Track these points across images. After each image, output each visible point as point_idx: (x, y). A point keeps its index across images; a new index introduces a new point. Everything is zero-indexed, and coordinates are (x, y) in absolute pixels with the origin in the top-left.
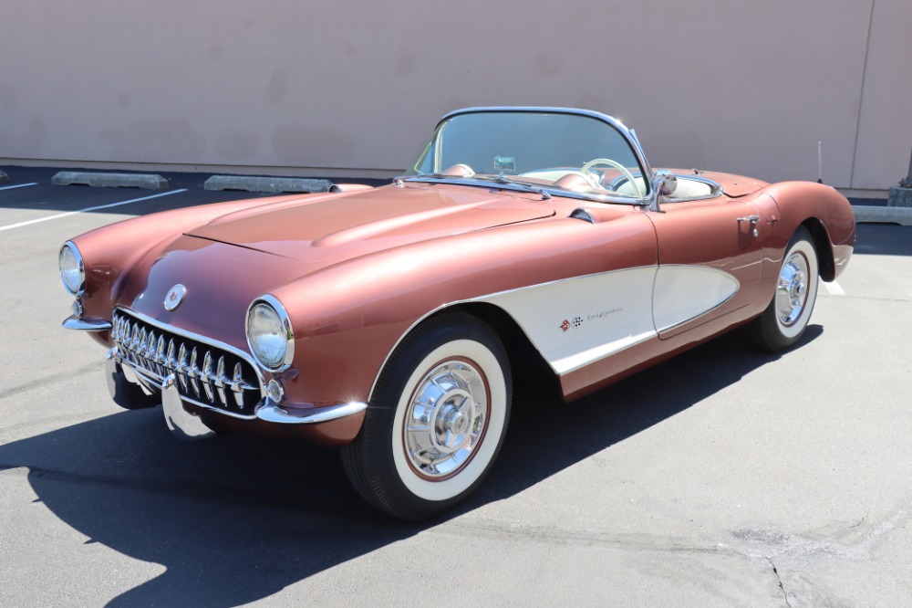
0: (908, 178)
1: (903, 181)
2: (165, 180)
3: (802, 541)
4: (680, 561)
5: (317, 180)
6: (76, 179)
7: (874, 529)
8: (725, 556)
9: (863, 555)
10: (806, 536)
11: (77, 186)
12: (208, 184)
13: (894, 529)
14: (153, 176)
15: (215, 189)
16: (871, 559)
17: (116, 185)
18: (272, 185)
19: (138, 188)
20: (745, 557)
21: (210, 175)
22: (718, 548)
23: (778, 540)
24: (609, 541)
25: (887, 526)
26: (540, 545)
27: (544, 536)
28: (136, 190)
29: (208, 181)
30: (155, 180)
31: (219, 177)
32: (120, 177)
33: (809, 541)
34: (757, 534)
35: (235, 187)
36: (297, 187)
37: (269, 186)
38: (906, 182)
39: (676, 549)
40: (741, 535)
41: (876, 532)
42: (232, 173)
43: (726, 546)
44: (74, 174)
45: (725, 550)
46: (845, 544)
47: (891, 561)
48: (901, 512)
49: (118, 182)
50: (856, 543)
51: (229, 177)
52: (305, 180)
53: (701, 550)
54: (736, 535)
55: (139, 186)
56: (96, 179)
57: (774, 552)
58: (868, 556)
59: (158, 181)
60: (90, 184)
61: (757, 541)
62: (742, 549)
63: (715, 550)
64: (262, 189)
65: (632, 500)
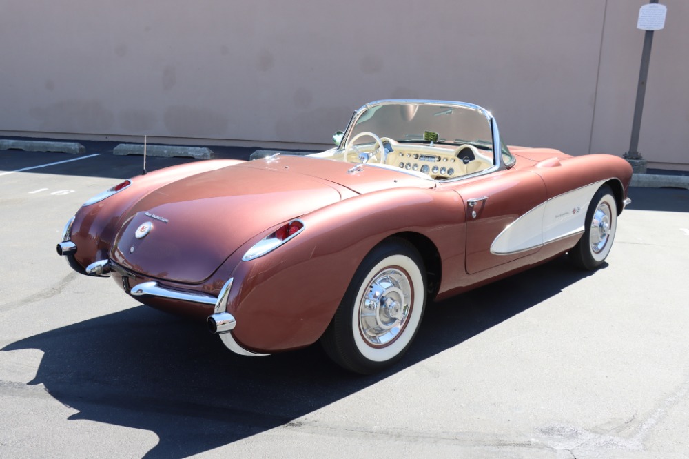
0: (629, 152)
1: (626, 154)
2: (83, 147)
3: (591, 436)
4: (505, 454)
5: (199, 148)
6: (13, 145)
7: (642, 425)
8: (537, 449)
9: (638, 446)
10: (595, 431)
11: (13, 150)
12: (116, 150)
13: (656, 424)
14: (73, 143)
15: (122, 154)
16: (644, 449)
17: (45, 150)
18: (165, 151)
19: (62, 152)
20: (553, 450)
21: (117, 143)
22: (532, 443)
23: (574, 434)
24: (449, 439)
25: (652, 421)
26: (397, 443)
27: (399, 436)
28: (60, 154)
29: (116, 148)
30: (75, 146)
31: (124, 145)
32: (48, 145)
33: (597, 436)
34: (558, 431)
35: (137, 153)
36: (185, 153)
37: (163, 152)
38: (628, 155)
39: (501, 444)
40: (547, 431)
41: (645, 427)
42: (134, 141)
43: (538, 441)
44: (12, 141)
45: (537, 444)
46: (624, 438)
47: (659, 450)
48: (659, 410)
49: (46, 148)
50: (631, 436)
51: (133, 145)
52: (191, 148)
53: (519, 445)
54: (544, 432)
55: (63, 151)
56: (29, 145)
57: (572, 445)
58: (642, 447)
59: (78, 148)
60: (24, 149)
61: (560, 437)
62: (549, 443)
63: (529, 445)
64: (158, 155)
65: (462, 405)
